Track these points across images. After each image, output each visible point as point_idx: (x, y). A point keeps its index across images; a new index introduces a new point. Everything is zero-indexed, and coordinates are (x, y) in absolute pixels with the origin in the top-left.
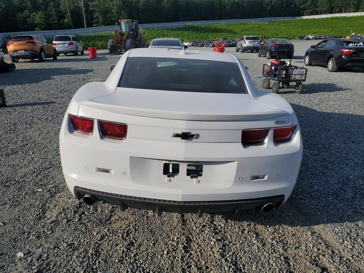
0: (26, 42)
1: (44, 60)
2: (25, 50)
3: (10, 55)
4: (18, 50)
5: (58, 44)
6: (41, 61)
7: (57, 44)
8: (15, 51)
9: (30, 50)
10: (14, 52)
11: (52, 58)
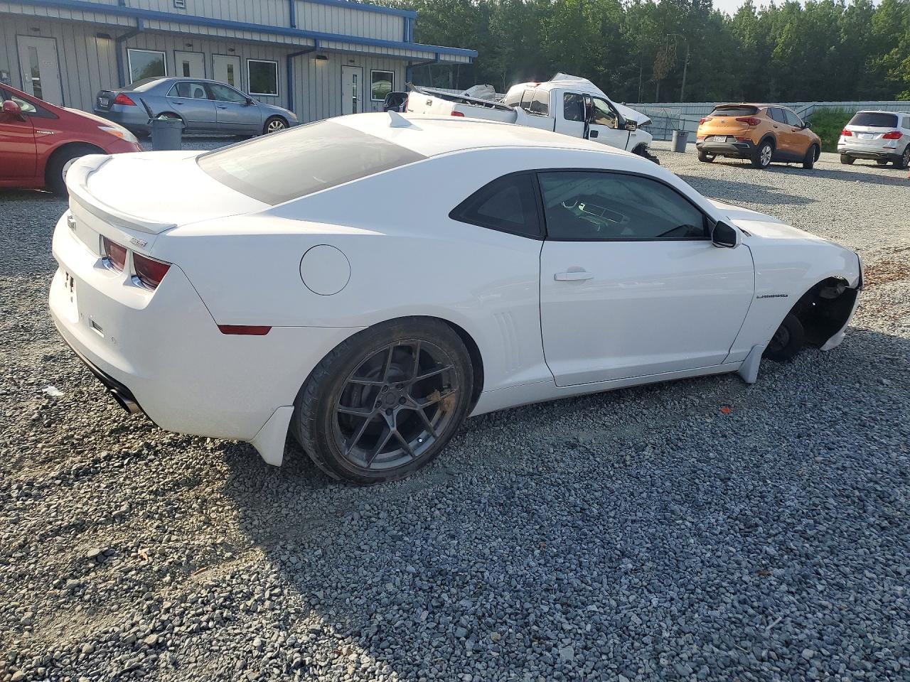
0: (737, 120)
1: (765, 163)
2: (728, 136)
3: (698, 144)
4: (714, 136)
5: (857, 133)
6: (757, 165)
7: (853, 133)
8: (709, 136)
9: (738, 139)
10: (707, 137)
11: (801, 165)
